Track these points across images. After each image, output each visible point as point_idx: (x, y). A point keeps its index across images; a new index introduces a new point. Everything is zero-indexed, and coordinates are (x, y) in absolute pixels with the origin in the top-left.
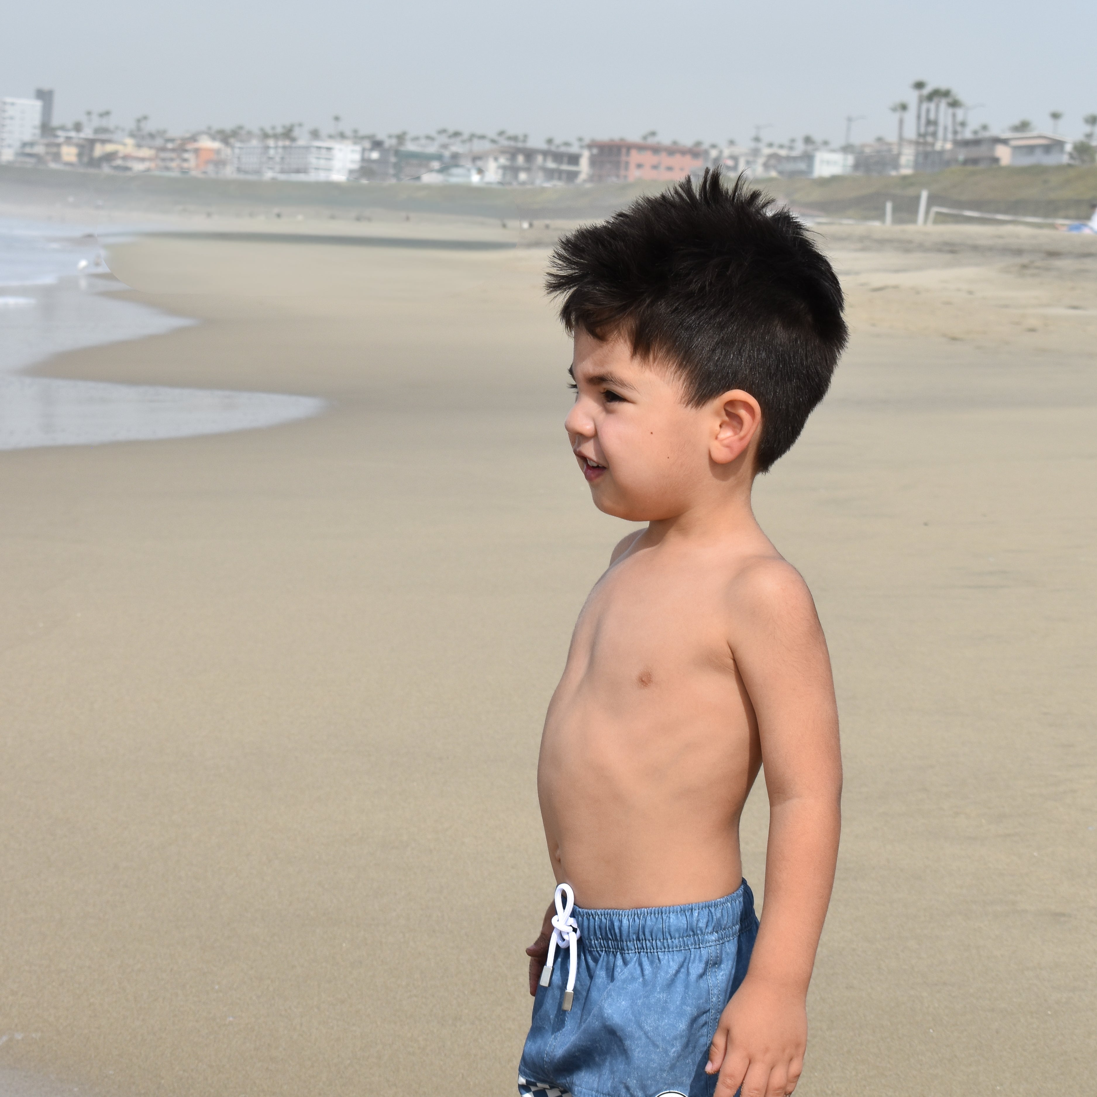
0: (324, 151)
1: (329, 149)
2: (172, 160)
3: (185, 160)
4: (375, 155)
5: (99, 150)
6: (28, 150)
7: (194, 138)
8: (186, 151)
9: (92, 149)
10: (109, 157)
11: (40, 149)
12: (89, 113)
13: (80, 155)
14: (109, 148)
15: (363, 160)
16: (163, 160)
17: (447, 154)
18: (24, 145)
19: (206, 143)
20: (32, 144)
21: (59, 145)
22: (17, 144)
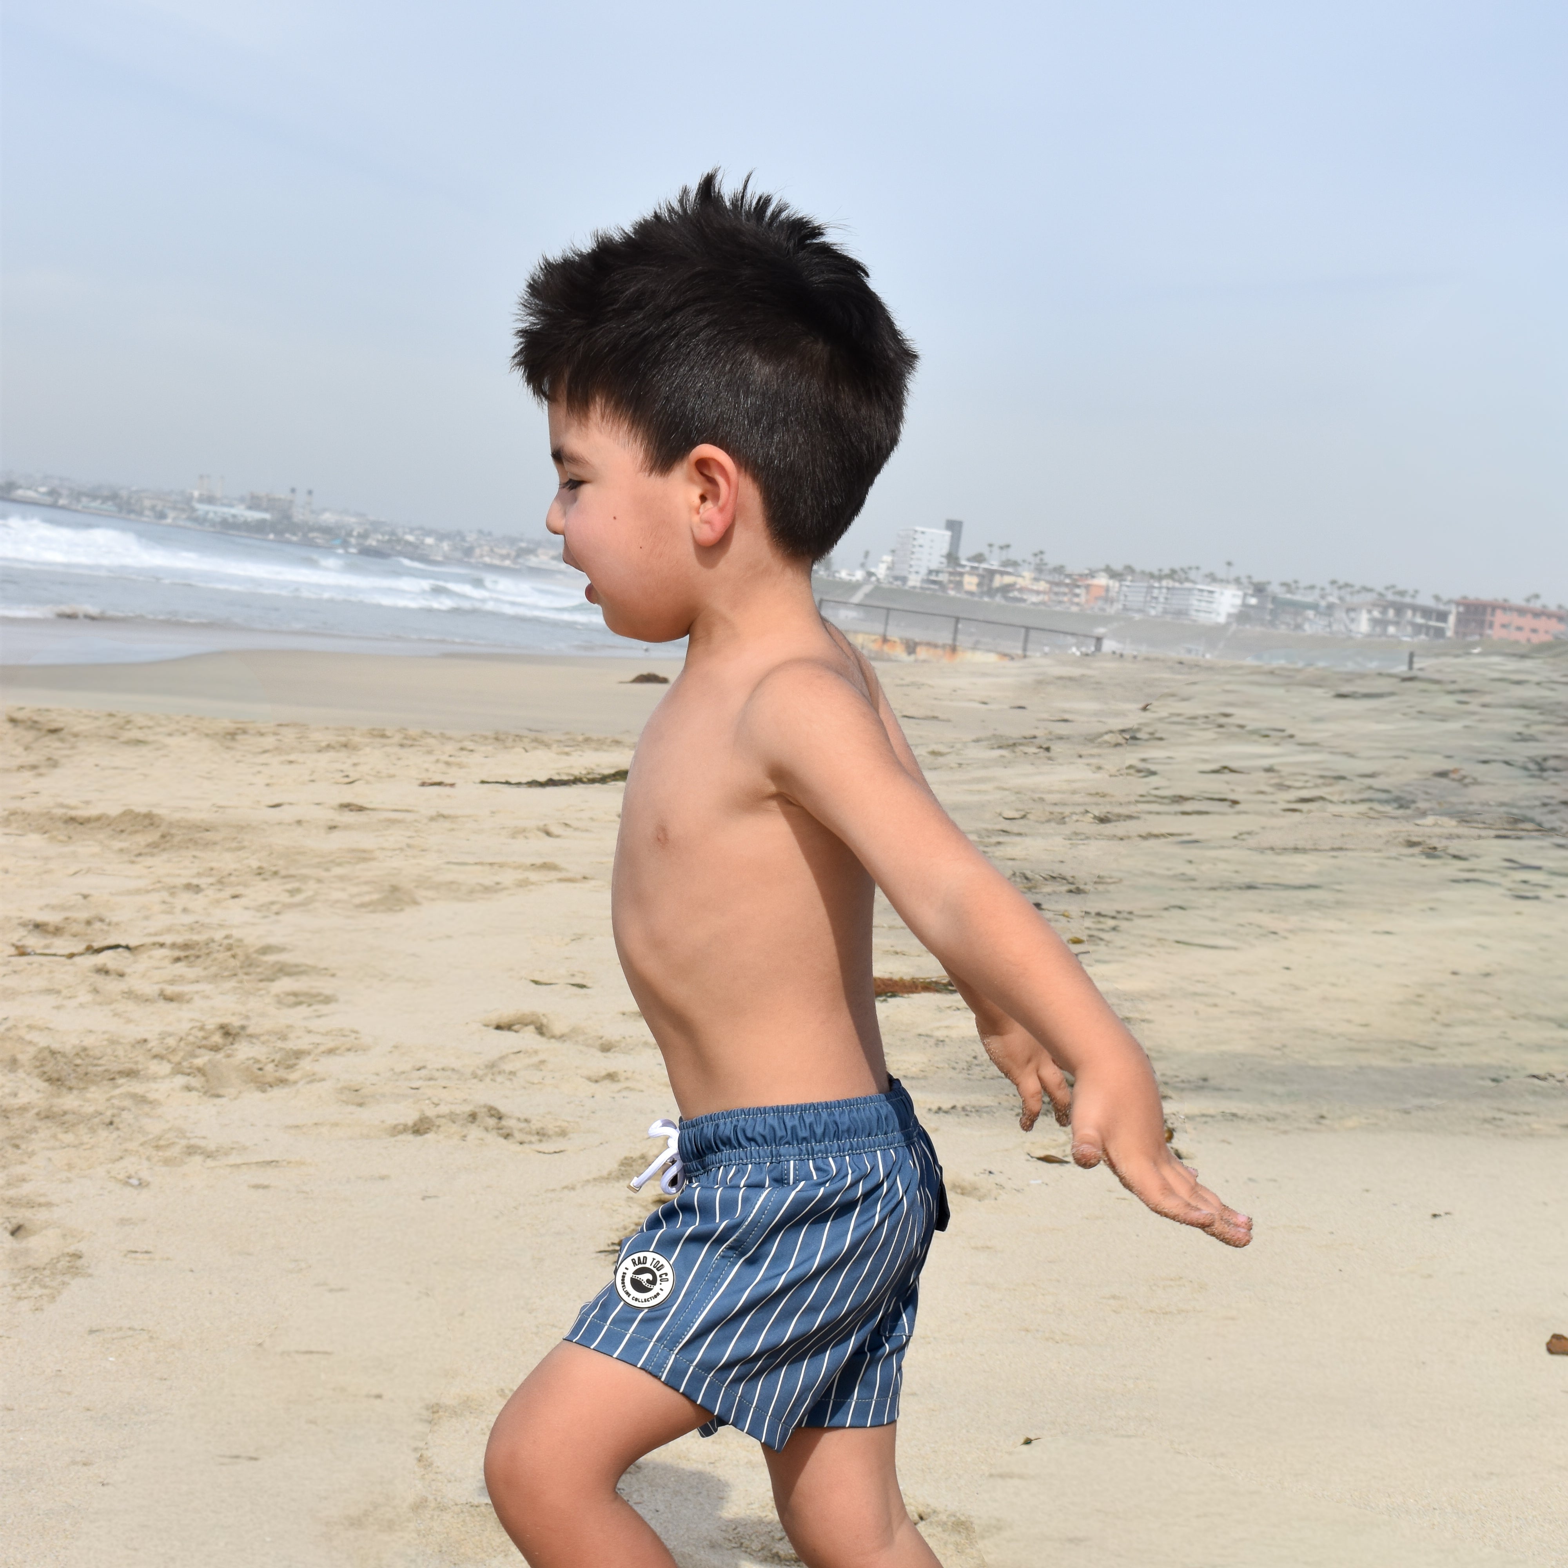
0: (1205, 594)
1: (1211, 592)
2: (1065, 594)
3: (1077, 595)
4: (1253, 601)
5: (998, 581)
6: (933, 577)
7: (1092, 574)
8: (1078, 587)
9: (991, 580)
10: (1006, 589)
11: (943, 578)
12: (991, 545)
13: (979, 585)
14: (1008, 580)
15: (1245, 605)
16: (1056, 594)
17: (1323, 603)
18: (930, 572)
19: (1102, 580)
20: (937, 572)
21: (961, 574)
22: (923, 571)
